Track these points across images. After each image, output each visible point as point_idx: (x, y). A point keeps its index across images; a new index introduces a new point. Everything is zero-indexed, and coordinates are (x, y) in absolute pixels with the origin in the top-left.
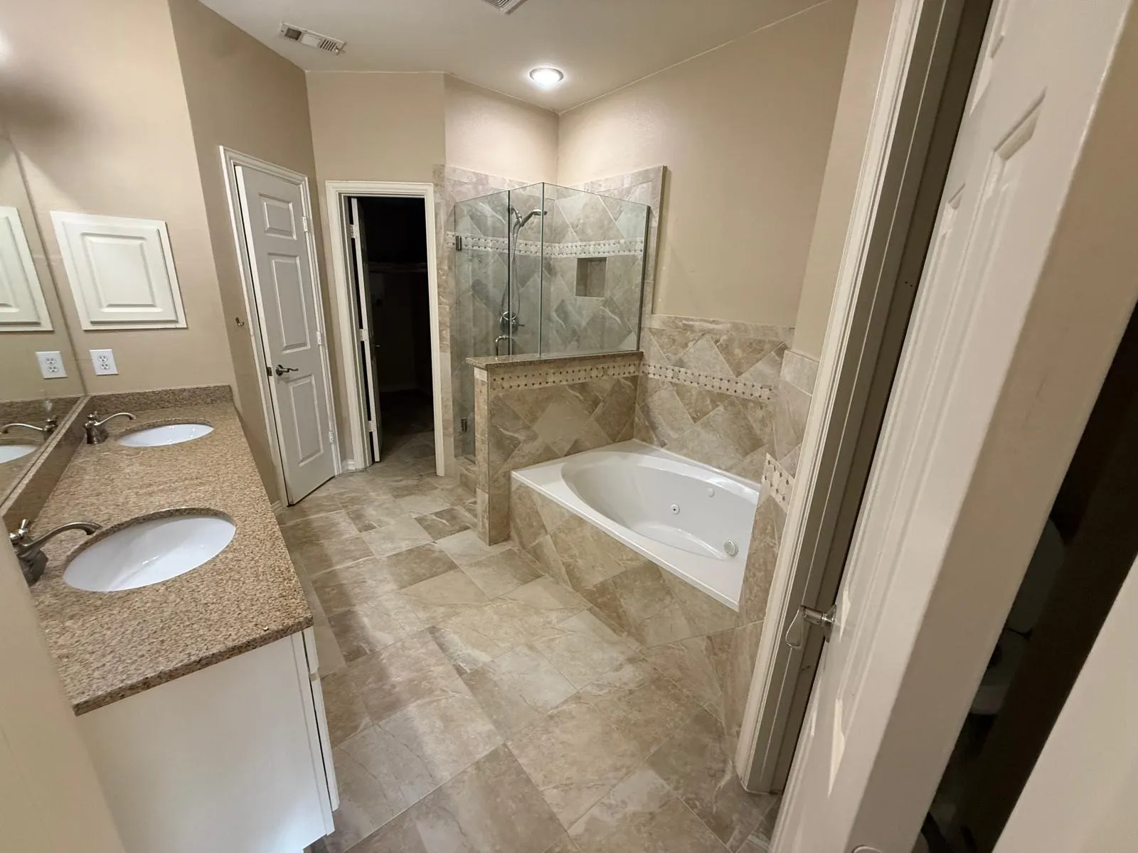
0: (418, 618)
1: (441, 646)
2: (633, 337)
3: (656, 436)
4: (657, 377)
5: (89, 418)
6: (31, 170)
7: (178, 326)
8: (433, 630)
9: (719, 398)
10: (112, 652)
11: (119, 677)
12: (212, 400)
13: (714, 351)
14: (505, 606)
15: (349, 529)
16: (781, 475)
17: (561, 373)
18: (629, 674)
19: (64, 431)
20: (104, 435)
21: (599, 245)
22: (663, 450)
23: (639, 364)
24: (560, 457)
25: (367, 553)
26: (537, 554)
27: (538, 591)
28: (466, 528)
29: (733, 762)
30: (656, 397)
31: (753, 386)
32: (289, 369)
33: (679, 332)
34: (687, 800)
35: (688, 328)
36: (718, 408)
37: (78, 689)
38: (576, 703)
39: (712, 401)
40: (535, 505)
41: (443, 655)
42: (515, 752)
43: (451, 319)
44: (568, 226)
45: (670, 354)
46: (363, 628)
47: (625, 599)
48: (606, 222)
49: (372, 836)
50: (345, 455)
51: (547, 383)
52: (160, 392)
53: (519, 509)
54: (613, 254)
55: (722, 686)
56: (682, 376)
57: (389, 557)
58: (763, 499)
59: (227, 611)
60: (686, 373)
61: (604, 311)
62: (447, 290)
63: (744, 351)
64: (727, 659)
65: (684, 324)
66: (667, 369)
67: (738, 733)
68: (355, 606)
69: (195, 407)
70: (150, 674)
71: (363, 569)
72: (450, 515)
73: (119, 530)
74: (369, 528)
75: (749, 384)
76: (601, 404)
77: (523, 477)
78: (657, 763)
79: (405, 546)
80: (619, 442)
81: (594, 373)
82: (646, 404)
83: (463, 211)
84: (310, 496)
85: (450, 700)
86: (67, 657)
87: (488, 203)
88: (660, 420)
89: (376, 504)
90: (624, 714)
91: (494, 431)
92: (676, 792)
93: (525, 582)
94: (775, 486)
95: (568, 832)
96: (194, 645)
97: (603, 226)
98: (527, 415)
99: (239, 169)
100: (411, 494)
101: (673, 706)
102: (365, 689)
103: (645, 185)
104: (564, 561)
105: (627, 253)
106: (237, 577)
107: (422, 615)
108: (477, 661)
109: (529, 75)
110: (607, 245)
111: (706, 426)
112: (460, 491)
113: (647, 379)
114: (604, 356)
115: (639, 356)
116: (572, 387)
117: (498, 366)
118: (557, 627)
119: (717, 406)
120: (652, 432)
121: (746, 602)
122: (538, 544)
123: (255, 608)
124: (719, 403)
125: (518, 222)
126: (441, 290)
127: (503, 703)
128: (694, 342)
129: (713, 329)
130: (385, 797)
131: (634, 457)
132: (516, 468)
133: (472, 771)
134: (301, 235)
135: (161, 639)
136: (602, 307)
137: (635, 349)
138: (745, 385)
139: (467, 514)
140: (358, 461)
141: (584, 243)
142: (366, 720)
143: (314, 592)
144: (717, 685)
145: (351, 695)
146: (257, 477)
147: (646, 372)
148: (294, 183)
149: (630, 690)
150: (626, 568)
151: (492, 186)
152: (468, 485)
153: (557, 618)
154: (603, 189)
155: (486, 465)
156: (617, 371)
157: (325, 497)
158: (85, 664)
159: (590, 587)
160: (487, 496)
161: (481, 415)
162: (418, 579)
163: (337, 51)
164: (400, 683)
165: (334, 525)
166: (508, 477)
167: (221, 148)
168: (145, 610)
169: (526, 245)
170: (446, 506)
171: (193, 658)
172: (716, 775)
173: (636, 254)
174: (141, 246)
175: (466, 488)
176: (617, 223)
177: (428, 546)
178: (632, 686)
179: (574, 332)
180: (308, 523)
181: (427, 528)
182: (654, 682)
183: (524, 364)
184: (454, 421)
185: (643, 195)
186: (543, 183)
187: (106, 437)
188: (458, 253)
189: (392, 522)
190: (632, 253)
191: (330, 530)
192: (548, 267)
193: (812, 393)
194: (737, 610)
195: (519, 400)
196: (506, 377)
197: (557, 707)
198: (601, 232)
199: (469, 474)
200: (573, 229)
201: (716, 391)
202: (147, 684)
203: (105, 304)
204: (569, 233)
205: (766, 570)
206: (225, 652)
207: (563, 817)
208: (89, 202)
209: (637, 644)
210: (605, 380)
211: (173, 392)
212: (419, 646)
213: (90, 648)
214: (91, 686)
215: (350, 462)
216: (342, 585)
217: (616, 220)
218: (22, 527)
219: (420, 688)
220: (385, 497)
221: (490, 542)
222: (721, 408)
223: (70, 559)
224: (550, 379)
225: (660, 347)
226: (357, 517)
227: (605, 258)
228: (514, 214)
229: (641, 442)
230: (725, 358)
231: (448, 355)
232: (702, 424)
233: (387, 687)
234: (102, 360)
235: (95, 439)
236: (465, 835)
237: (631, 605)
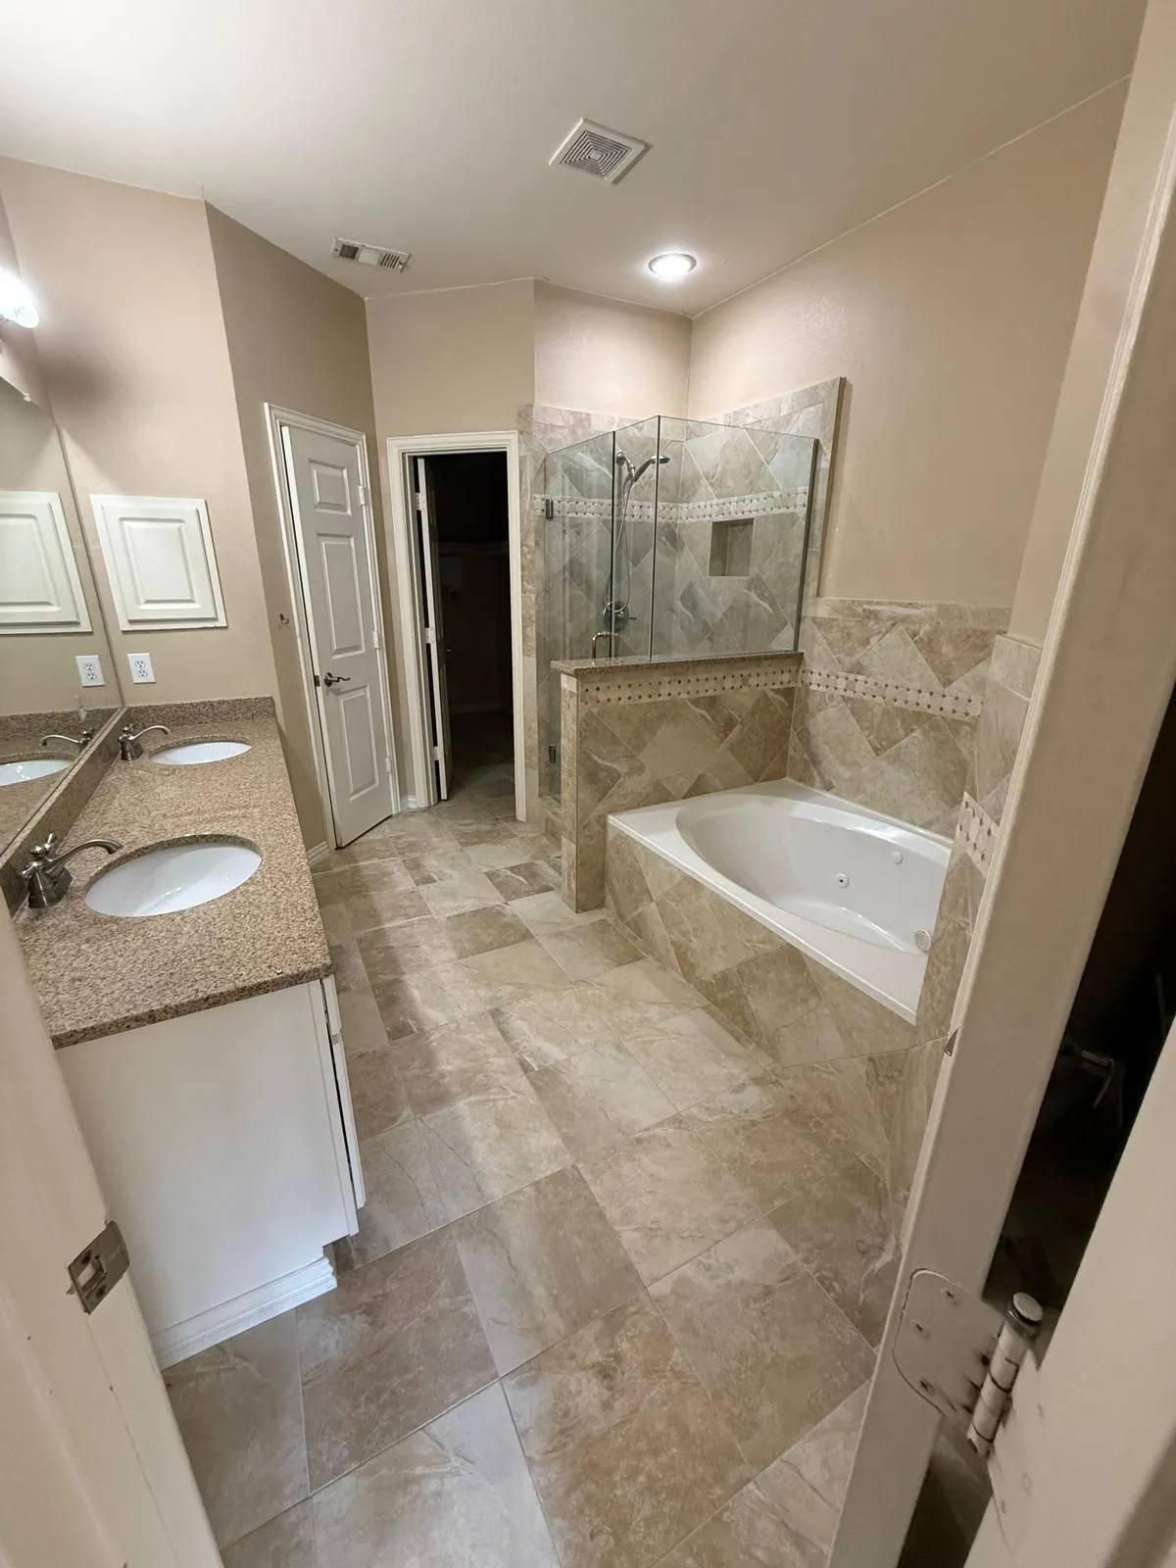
0: (479, 996)
1: (504, 1033)
2: (788, 633)
3: (819, 773)
4: (822, 689)
5: (124, 731)
6: (71, 447)
7: (218, 624)
8: (496, 1013)
9: (916, 718)
10: (122, 979)
11: (126, 1006)
12: (253, 715)
13: (909, 649)
14: (590, 992)
15: (404, 882)
16: (981, 823)
17: (680, 682)
18: (753, 1098)
19: (97, 743)
20: (138, 751)
21: (744, 501)
22: (828, 795)
23: (797, 671)
24: (674, 799)
25: (423, 910)
26: (638, 928)
27: (636, 978)
28: (548, 889)
29: (897, 1239)
30: (820, 717)
31: (970, 701)
32: (339, 678)
33: (858, 621)
34: (822, 1280)
35: (872, 615)
36: (914, 734)
37: (86, 1014)
38: (675, 1128)
39: (903, 722)
40: (638, 863)
41: (505, 1045)
42: (587, 1177)
43: (536, 612)
44: (700, 478)
45: (842, 655)
46: (411, 1000)
47: (753, 997)
48: (753, 469)
49: (401, 1250)
50: (405, 789)
51: (660, 695)
52: (198, 704)
53: (616, 868)
54: (763, 513)
55: (888, 1131)
56: (859, 687)
57: (448, 918)
58: (957, 858)
59: (242, 949)
60: (866, 682)
61: (748, 596)
62: (534, 573)
63: (956, 648)
64: (898, 1092)
65: (864, 610)
66: (838, 677)
67: (906, 1199)
68: (404, 974)
69: (235, 723)
70: (156, 1006)
71: (418, 930)
72: (529, 872)
73: (144, 854)
74: (428, 880)
75: (963, 696)
76: (738, 728)
77: (621, 823)
78: (781, 1221)
79: (469, 905)
80: (764, 781)
81: (728, 684)
82: (807, 730)
83: (556, 465)
84: (363, 838)
85: (510, 1102)
86: (80, 980)
87: (591, 452)
88: (825, 752)
89: (440, 851)
90: (741, 1150)
91: (584, 758)
92: (805, 1265)
93: (620, 964)
94: (973, 840)
95: (649, 1289)
96: (203, 982)
97: (750, 473)
98: (630, 739)
99: (285, 430)
100: (482, 842)
101: (813, 1150)
102: (409, 1074)
103: (812, 409)
104: (674, 939)
105: (783, 510)
106: (256, 912)
107: (483, 993)
108: (549, 1058)
109: (648, 269)
110: (755, 501)
111: (896, 759)
112: (544, 840)
113: (808, 691)
114: (743, 659)
115: (796, 658)
116: (696, 702)
117: (592, 671)
118: (659, 1026)
119: (912, 731)
120: (812, 768)
121: (927, 1011)
122: (640, 914)
123: (271, 948)
124: (915, 727)
125: (630, 475)
126: (526, 573)
127: (577, 1114)
128: (880, 636)
129: (909, 616)
130: (422, 1205)
131: (783, 802)
132: (613, 811)
133: (530, 1191)
134: (356, 508)
135: (171, 971)
136: (746, 591)
137: (791, 648)
138: (956, 698)
139: (551, 871)
140: (419, 798)
141: (722, 501)
142: (407, 1112)
143: (359, 954)
144: (880, 1129)
145: (392, 1079)
146: (291, 804)
147: (808, 682)
148: (346, 443)
149: (752, 1121)
150: (756, 953)
151: (596, 428)
152: (553, 833)
153: (659, 1014)
154: (750, 420)
155: (574, 805)
156: (763, 680)
157: (379, 840)
158: (94, 988)
159: (707, 977)
160: (575, 846)
161: (568, 738)
162: (482, 948)
163: (400, 266)
164: (451, 1072)
165: (385, 874)
166: (605, 825)
167: (266, 405)
168: (159, 940)
169: (641, 507)
170: (525, 860)
171: (200, 995)
172: (867, 1253)
173: (797, 510)
174: (179, 529)
175: (552, 838)
176: (770, 467)
177: (499, 908)
178: (757, 1116)
179: (706, 627)
180: (357, 871)
181: (499, 886)
182: (788, 1113)
183: (628, 668)
184: (540, 748)
185: (809, 423)
186: (659, 417)
187: (142, 752)
188: (547, 521)
189: (456, 875)
190: (792, 509)
191: (382, 879)
192: (672, 537)
193: (1030, 697)
194: (913, 1022)
195: (620, 718)
196: (602, 686)
197: (648, 1129)
198: (747, 482)
199: (557, 819)
200: (708, 480)
201: (911, 707)
202: (152, 1018)
203: (142, 601)
204: (703, 489)
205: (954, 963)
206: (234, 992)
207: (644, 1269)
208: (127, 482)
209: (771, 1060)
210: (742, 694)
211: (212, 704)
212: (478, 1030)
213: (102, 974)
214: (98, 1012)
215: (411, 799)
216: (392, 948)
217: (768, 463)
218: (49, 841)
219: (473, 1082)
220: (451, 844)
221: (577, 908)
222: (918, 734)
223: (93, 881)
224: (664, 691)
225: (829, 645)
226: (415, 866)
227: (753, 519)
228: (625, 465)
229: (797, 783)
230: (926, 659)
231: (533, 660)
232: (888, 757)
233: (434, 1075)
234: (140, 665)
235: (129, 754)
236: (515, 1270)
237: (762, 1006)
